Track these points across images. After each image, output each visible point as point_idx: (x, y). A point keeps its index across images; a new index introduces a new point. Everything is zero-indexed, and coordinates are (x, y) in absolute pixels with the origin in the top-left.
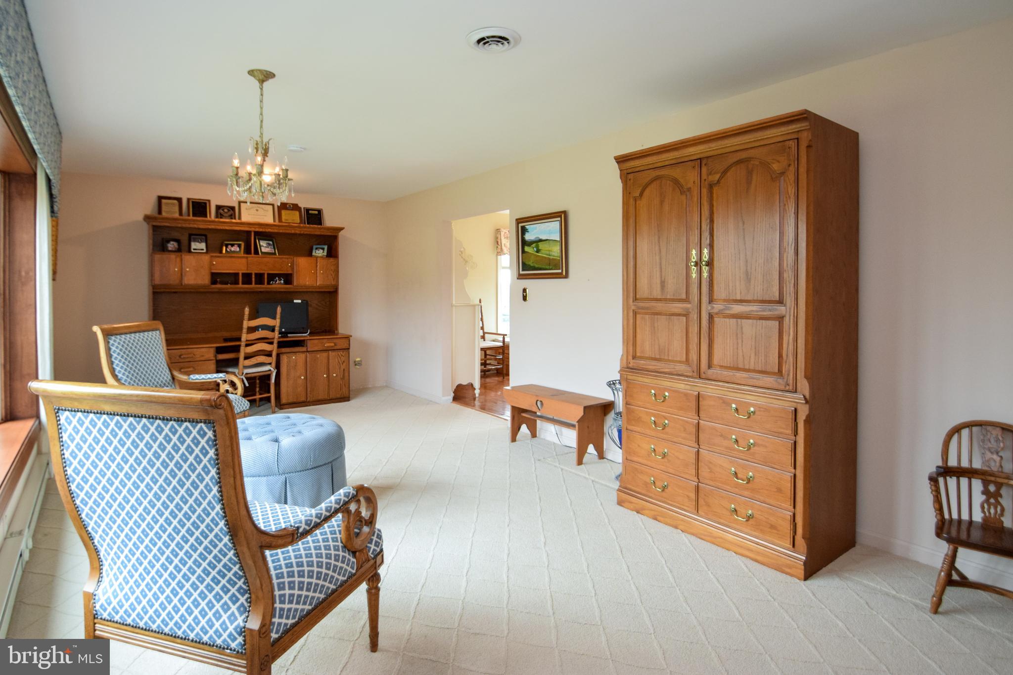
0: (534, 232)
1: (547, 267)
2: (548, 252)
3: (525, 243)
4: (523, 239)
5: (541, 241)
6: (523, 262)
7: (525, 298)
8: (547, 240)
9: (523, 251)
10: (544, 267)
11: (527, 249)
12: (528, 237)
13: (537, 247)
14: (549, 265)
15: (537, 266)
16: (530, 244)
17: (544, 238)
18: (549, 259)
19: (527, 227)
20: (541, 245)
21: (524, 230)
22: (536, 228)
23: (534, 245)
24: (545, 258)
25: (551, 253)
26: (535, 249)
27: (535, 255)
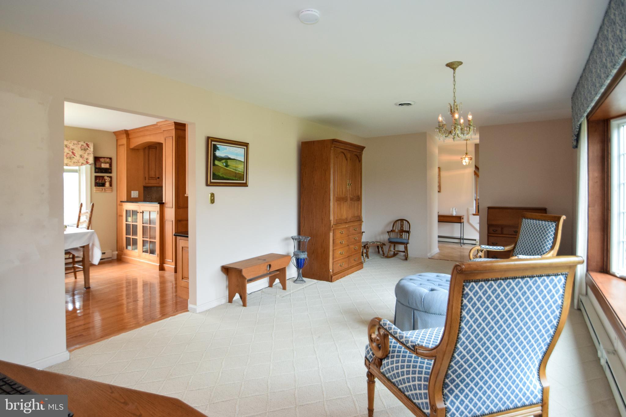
0: (223, 151)
1: (234, 178)
2: (235, 168)
3: (215, 158)
4: (214, 155)
5: (230, 159)
6: (213, 172)
7: (213, 201)
8: (234, 159)
9: (214, 165)
10: (231, 178)
11: (217, 163)
12: (218, 153)
13: (226, 163)
14: (236, 177)
15: (225, 177)
16: (220, 159)
17: (232, 157)
18: (236, 173)
19: (218, 146)
20: (230, 162)
21: (215, 148)
22: (226, 149)
23: (223, 161)
24: (232, 171)
25: (237, 169)
26: (224, 164)
27: (225, 169)
